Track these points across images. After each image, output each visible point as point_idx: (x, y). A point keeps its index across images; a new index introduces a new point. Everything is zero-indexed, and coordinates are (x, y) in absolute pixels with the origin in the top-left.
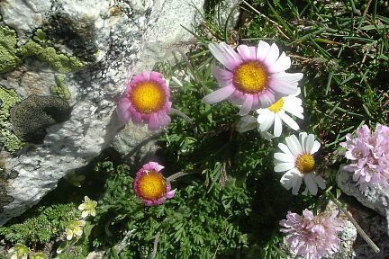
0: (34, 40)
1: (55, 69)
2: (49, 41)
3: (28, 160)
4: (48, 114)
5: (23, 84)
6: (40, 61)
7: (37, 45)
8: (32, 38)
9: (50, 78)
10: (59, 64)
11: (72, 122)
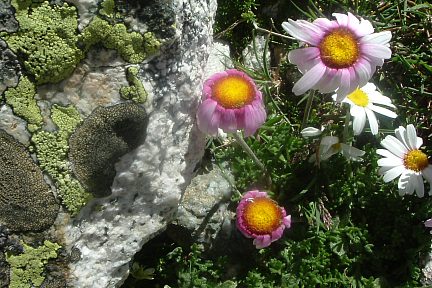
0: (100, 16)
1: (126, 59)
2: (118, 15)
3: (91, 229)
4: (118, 136)
5: (85, 93)
6: (107, 49)
7: (104, 23)
8: (97, 13)
9: (119, 75)
10: (130, 49)
11: (148, 147)
